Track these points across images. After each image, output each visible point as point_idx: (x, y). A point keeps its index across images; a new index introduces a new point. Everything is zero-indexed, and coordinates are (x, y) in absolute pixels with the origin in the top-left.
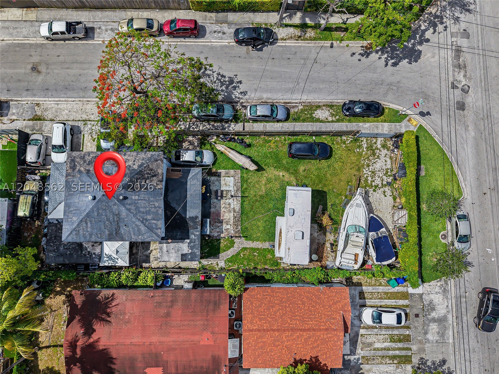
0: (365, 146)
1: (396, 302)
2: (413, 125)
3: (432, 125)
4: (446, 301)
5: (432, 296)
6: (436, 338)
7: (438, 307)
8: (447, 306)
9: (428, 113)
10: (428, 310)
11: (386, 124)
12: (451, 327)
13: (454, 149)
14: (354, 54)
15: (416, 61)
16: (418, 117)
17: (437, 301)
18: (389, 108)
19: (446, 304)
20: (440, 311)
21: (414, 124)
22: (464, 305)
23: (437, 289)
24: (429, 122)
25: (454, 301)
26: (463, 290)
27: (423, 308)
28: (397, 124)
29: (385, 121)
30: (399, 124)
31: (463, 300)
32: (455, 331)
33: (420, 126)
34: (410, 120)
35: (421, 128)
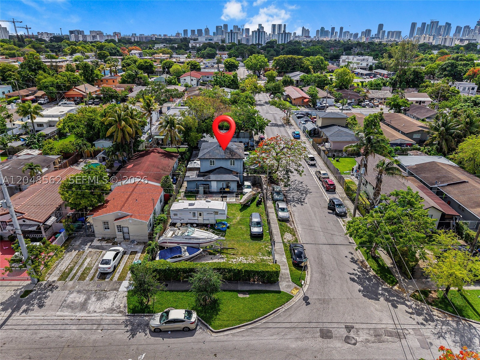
0: (265, 258)
1: (119, 272)
2: (291, 290)
3: (295, 306)
4: (101, 310)
5: (112, 299)
6: (69, 300)
7: (99, 303)
8: (95, 312)
9: (308, 304)
10: (100, 295)
11: (288, 271)
12: (73, 314)
14: (352, 254)
15: (364, 295)
16: (301, 295)
17: (105, 303)
18: (306, 275)
19: (98, 311)
20: (94, 305)
21: (293, 291)
22: (89, 327)
23: (117, 303)
24: (298, 304)
25: (98, 318)
26: (106, 327)
27: (104, 291)
28: (290, 280)
29: (291, 271)
30: (291, 281)
31: (95, 327)
32: (66, 318)
33: (293, 297)
34: (296, 289)
35: (290, 297)
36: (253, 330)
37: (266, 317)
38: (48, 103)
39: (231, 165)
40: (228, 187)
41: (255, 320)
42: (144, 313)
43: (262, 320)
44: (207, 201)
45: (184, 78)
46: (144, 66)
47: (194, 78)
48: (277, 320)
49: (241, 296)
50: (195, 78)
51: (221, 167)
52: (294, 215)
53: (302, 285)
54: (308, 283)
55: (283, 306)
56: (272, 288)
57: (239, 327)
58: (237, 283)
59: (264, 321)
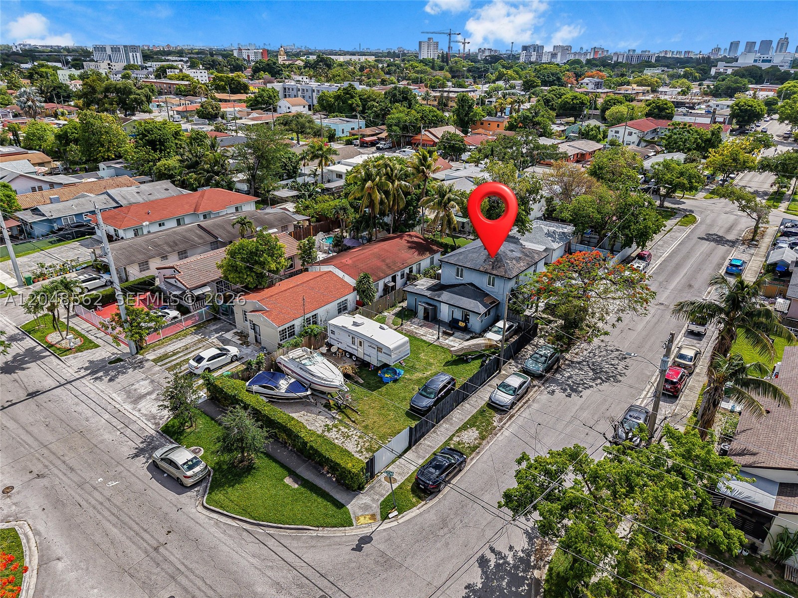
2: (362, 515)
3: (337, 540)
6: (136, 386)
8: (140, 411)
9: (358, 549)
11: (395, 486)
12: (122, 402)
13: (271, 543)
16: (366, 531)
18: (416, 506)
19: (143, 411)
20: (146, 403)
21: (362, 518)
24: (344, 539)
25: (134, 419)
26: (128, 432)
28: (381, 500)
29: (401, 488)
30: (380, 502)
32: (114, 403)
33: (351, 525)
34: (373, 517)
35: (347, 522)
36: (245, 533)
37: (281, 528)
38: (390, 148)
39: (489, 284)
40: (466, 319)
41: (261, 523)
42: (171, 437)
43: (271, 529)
44: (381, 328)
45: (616, 129)
46: (569, 103)
47: (634, 131)
48: (286, 542)
49: (288, 481)
50: (637, 131)
51: (472, 284)
52: (528, 407)
53: (387, 517)
54: (400, 521)
55: (321, 529)
56: (339, 496)
57: (234, 518)
58: (305, 461)
59: (271, 531)
